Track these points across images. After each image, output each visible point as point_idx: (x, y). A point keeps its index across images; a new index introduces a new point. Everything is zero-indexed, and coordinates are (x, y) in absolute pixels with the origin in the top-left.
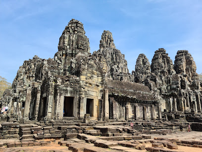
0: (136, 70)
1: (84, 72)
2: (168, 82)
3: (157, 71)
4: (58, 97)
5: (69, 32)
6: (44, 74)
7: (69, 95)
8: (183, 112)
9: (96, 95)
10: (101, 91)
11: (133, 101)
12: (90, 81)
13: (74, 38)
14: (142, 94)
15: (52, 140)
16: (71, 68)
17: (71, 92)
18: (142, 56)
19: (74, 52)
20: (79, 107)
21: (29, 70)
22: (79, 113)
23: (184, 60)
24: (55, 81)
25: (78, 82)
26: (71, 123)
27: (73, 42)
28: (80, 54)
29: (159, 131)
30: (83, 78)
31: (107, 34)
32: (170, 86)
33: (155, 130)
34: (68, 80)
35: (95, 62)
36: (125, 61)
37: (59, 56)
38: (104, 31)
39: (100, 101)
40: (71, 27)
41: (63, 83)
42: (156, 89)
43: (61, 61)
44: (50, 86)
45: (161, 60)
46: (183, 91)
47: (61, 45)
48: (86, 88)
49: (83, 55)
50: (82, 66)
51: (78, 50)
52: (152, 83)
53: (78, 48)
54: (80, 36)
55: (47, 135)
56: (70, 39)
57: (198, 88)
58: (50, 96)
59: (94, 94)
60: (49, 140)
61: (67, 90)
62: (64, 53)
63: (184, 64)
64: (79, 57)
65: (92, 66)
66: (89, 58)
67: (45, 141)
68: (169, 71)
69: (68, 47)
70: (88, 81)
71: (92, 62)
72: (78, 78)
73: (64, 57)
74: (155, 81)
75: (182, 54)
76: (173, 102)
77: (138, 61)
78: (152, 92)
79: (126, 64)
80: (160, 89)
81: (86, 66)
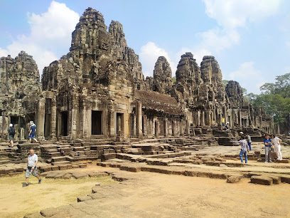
0: (155, 76)
1: (114, 81)
2: (196, 92)
3: (183, 80)
4: (84, 110)
5: (87, 25)
6: (59, 81)
7: (96, 109)
8: (209, 127)
9: (126, 108)
10: (132, 104)
11: (160, 115)
12: (120, 92)
13: (94, 34)
14: (169, 107)
15: (89, 161)
16: (93, 73)
17: (99, 105)
18: (162, 59)
19: (95, 53)
20: (109, 124)
21: (14, 71)
22: (109, 131)
23: (210, 67)
24: (80, 91)
25: (106, 93)
26: (102, 142)
27: (93, 39)
28: (103, 56)
29: (191, 147)
30: (112, 87)
31: (116, 26)
32: (198, 97)
33: (187, 147)
34: (95, 91)
35: (125, 68)
36: (140, 64)
37: (75, 57)
38: (112, 22)
39: (132, 115)
40: (88, 19)
41: (89, 93)
42: (183, 101)
43: (78, 64)
44: (74, 98)
45: (188, 67)
46: (210, 103)
47: (76, 42)
48: (116, 100)
49: (107, 57)
50: (111, 72)
51: (100, 51)
52: (179, 94)
53: (99, 48)
54: (102, 32)
55: (83, 156)
56: (88, 36)
57: (223, 100)
58: (73, 110)
59: (124, 107)
60: (85, 162)
61: (94, 103)
62: (82, 53)
63: (210, 72)
64: (103, 59)
65: (122, 74)
66: (117, 62)
67: (82, 163)
68: (197, 80)
69: (87, 45)
70: (117, 91)
71: (122, 68)
72: (106, 88)
73: (82, 59)
74: (182, 91)
75: (208, 60)
76: (201, 115)
77: (157, 65)
78: (179, 104)
79: (141, 68)
80: (187, 101)
81: (115, 73)
